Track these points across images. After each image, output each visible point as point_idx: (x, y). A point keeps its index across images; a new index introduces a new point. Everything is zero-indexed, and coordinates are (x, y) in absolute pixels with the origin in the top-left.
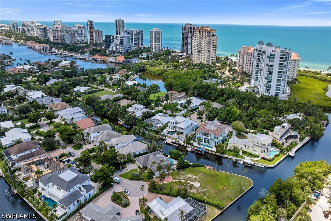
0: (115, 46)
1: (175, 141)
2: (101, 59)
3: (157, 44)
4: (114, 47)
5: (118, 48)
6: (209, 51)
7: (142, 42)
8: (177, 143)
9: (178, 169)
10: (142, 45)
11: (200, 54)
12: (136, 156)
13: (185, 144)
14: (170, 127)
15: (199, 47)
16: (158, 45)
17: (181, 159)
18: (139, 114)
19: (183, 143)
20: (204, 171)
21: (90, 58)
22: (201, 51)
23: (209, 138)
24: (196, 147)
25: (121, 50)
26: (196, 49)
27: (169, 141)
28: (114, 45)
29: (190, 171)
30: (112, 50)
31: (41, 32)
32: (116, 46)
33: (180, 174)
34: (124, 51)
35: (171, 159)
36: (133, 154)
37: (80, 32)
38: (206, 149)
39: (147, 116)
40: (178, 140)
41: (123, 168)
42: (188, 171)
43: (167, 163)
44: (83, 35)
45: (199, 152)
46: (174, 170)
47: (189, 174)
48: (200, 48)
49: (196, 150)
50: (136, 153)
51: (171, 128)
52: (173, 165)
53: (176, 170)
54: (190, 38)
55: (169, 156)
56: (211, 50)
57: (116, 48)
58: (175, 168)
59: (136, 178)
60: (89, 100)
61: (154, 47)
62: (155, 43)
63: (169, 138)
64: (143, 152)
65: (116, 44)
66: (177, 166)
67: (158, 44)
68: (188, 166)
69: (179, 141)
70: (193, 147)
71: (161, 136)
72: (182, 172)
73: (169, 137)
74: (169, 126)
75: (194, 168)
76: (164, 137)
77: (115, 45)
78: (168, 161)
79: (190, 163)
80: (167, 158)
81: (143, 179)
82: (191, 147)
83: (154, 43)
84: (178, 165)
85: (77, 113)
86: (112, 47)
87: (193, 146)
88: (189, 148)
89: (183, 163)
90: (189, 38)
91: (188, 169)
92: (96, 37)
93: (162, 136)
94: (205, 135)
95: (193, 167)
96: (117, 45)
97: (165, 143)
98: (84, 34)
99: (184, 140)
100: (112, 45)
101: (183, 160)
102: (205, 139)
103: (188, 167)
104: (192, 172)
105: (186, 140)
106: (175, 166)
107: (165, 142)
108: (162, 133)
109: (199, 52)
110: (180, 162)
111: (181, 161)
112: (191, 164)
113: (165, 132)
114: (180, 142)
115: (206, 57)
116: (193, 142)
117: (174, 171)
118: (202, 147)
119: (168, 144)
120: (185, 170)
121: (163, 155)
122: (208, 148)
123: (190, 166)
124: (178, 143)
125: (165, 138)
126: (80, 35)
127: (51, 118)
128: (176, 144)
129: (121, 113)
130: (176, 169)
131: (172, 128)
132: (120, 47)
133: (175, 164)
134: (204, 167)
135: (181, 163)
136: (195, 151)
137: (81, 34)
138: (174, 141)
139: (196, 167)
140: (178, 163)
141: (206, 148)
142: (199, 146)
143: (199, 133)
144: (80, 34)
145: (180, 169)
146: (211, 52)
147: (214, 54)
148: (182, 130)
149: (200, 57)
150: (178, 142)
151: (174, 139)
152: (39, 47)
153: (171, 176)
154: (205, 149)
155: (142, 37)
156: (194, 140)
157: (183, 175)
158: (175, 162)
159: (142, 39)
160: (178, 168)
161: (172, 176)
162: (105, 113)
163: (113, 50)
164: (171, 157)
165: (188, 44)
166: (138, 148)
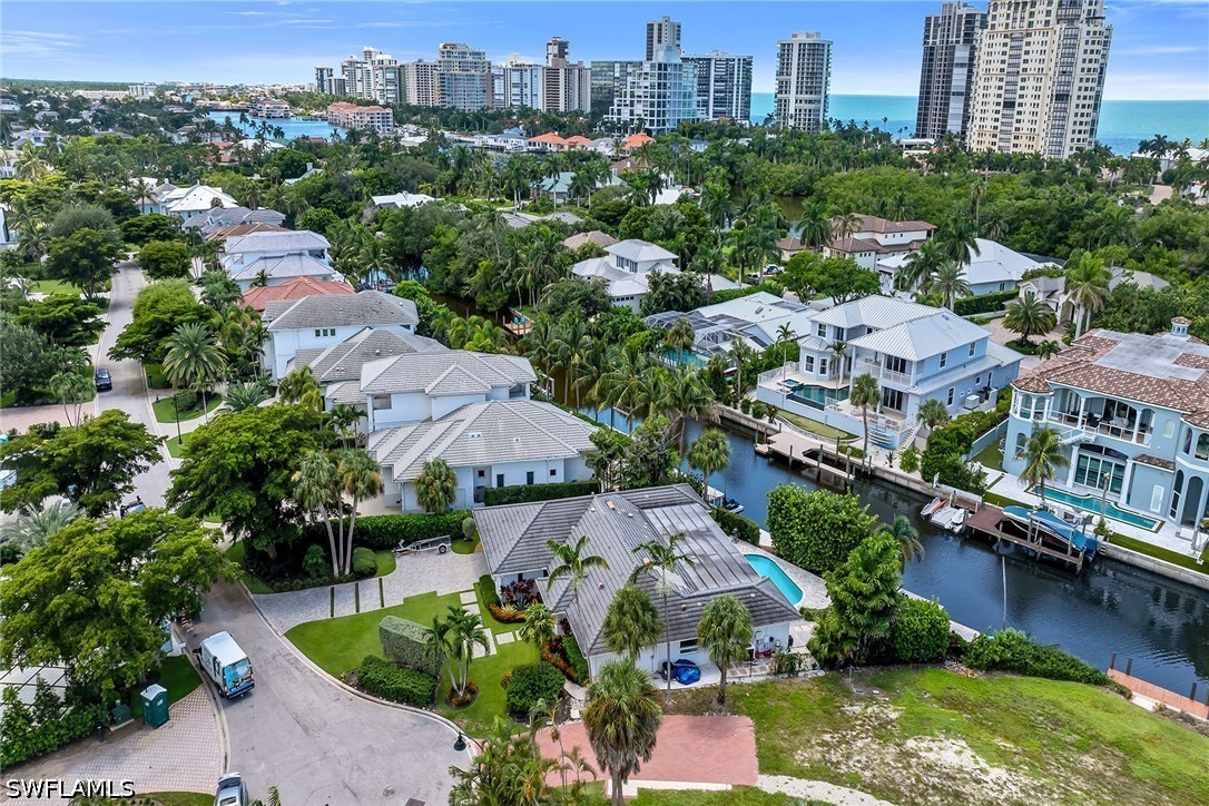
0: (628, 103)
1: (839, 449)
2: (562, 147)
3: (808, 97)
4: (622, 108)
5: (641, 112)
6: (1062, 97)
7: (747, 104)
8: (852, 465)
9: (828, 663)
10: (747, 117)
11: (1011, 116)
12: (495, 496)
13: (917, 475)
14: (810, 360)
15: (1010, 79)
16: (810, 102)
17: (869, 566)
18: (628, 287)
19: (897, 469)
20: (1110, 726)
21: (523, 143)
22: (1018, 101)
23: (1128, 445)
24: (1006, 502)
25: (652, 122)
26: (994, 91)
27: (791, 441)
28: (623, 99)
29: (956, 704)
30: (615, 120)
31: (388, 81)
32: (632, 102)
33: (848, 722)
34: (664, 125)
35: (781, 563)
36: (483, 482)
37: (515, 78)
38: (1101, 529)
39: (677, 297)
40: (859, 445)
41: (361, 575)
42: (940, 700)
43: (735, 584)
44: (527, 91)
45: (1037, 547)
46: (788, 666)
47: (947, 731)
48: (1015, 84)
49: (1009, 526)
50: (500, 478)
51: (817, 365)
52: (783, 614)
53: (809, 670)
54: (960, 94)
55: (766, 538)
56: (1075, 93)
57: (632, 113)
58: (800, 648)
59: (403, 682)
60: (400, 223)
61: (792, 111)
62: (799, 96)
63: (798, 424)
64: (559, 479)
65: (632, 96)
66: (820, 632)
67: (813, 97)
68: (939, 650)
69: (871, 450)
70: (982, 506)
71: (739, 411)
72: (871, 700)
73: (797, 422)
74: (803, 359)
75: (998, 676)
76: (758, 415)
77: (628, 99)
78: (748, 572)
79: (955, 627)
80: (744, 548)
81: (463, 704)
82: (961, 500)
83: (792, 96)
84: (833, 621)
85: (300, 254)
86: (615, 108)
87: (979, 491)
88: (948, 508)
89: (885, 612)
90: (954, 94)
91: (931, 682)
92: (568, 88)
93: (746, 412)
94: (1091, 421)
95: (994, 666)
96: (636, 99)
97: (758, 454)
98: (529, 86)
99: (907, 444)
100: (616, 101)
101: (886, 580)
102: (1090, 455)
103: (937, 661)
104: (978, 721)
105: (922, 445)
106: (802, 634)
107: (763, 448)
108: (753, 396)
109: (1009, 105)
110: (858, 594)
111: (866, 588)
112: (968, 634)
113: (771, 386)
114: (877, 460)
115: (1041, 128)
116: (977, 465)
117: (792, 671)
118: (1059, 507)
119: (779, 460)
120: (898, 684)
121: (710, 522)
122: (1116, 526)
123: (957, 650)
124: (860, 461)
125: (765, 420)
126: (516, 91)
127: (163, 266)
128: (840, 465)
129: (529, 276)
130: (810, 661)
131: (823, 371)
132: (649, 109)
133: (807, 615)
134: (1101, 682)
135: (861, 610)
136: (999, 534)
137: (521, 85)
138: (831, 448)
139: (1022, 670)
140: (840, 606)
141: (1101, 525)
142: (1035, 501)
143: (1042, 400)
144: (515, 85)
145: (848, 662)
146: (1074, 101)
147: (1086, 111)
148: (896, 379)
149: (1009, 133)
150: (861, 454)
151: (829, 438)
152: (358, 118)
153: (744, 726)
154: (1090, 528)
155: (748, 87)
156: (994, 458)
157: (882, 731)
158: (814, 594)
159: (749, 96)
160: (835, 657)
161: (763, 720)
162: (459, 284)
163: (619, 119)
164: (786, 551)
165: (948, 93)
166: (525, 443)
